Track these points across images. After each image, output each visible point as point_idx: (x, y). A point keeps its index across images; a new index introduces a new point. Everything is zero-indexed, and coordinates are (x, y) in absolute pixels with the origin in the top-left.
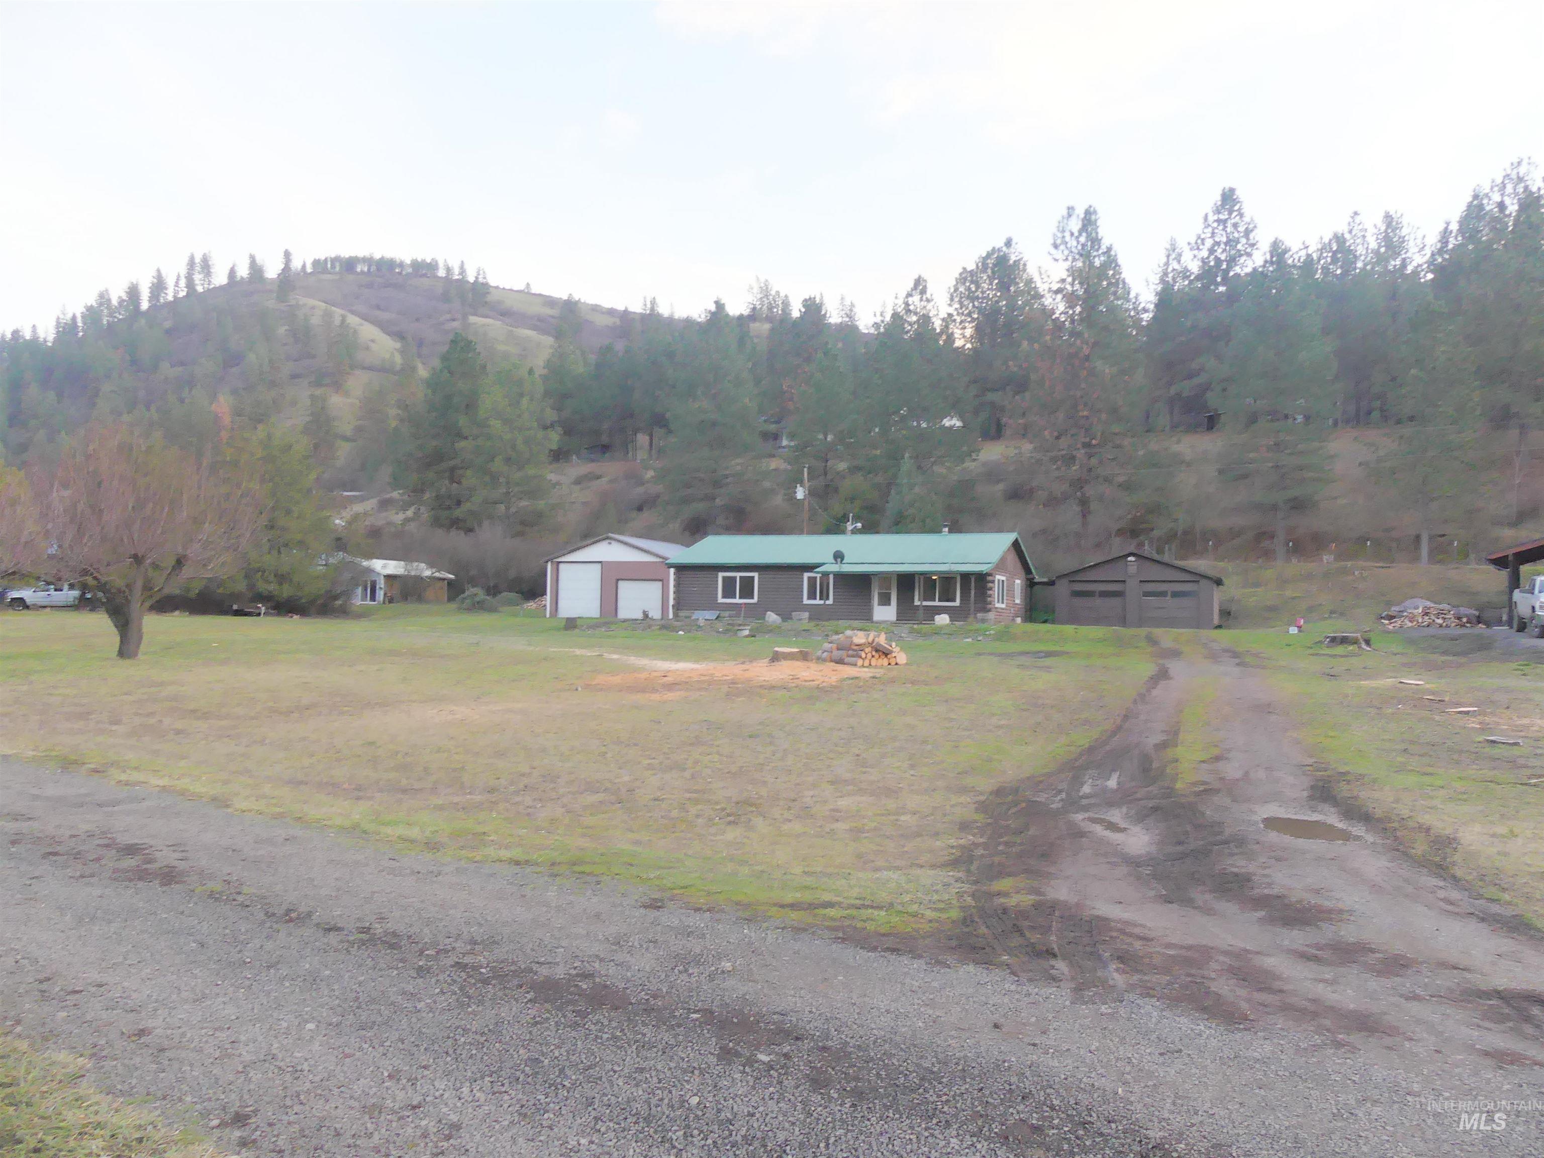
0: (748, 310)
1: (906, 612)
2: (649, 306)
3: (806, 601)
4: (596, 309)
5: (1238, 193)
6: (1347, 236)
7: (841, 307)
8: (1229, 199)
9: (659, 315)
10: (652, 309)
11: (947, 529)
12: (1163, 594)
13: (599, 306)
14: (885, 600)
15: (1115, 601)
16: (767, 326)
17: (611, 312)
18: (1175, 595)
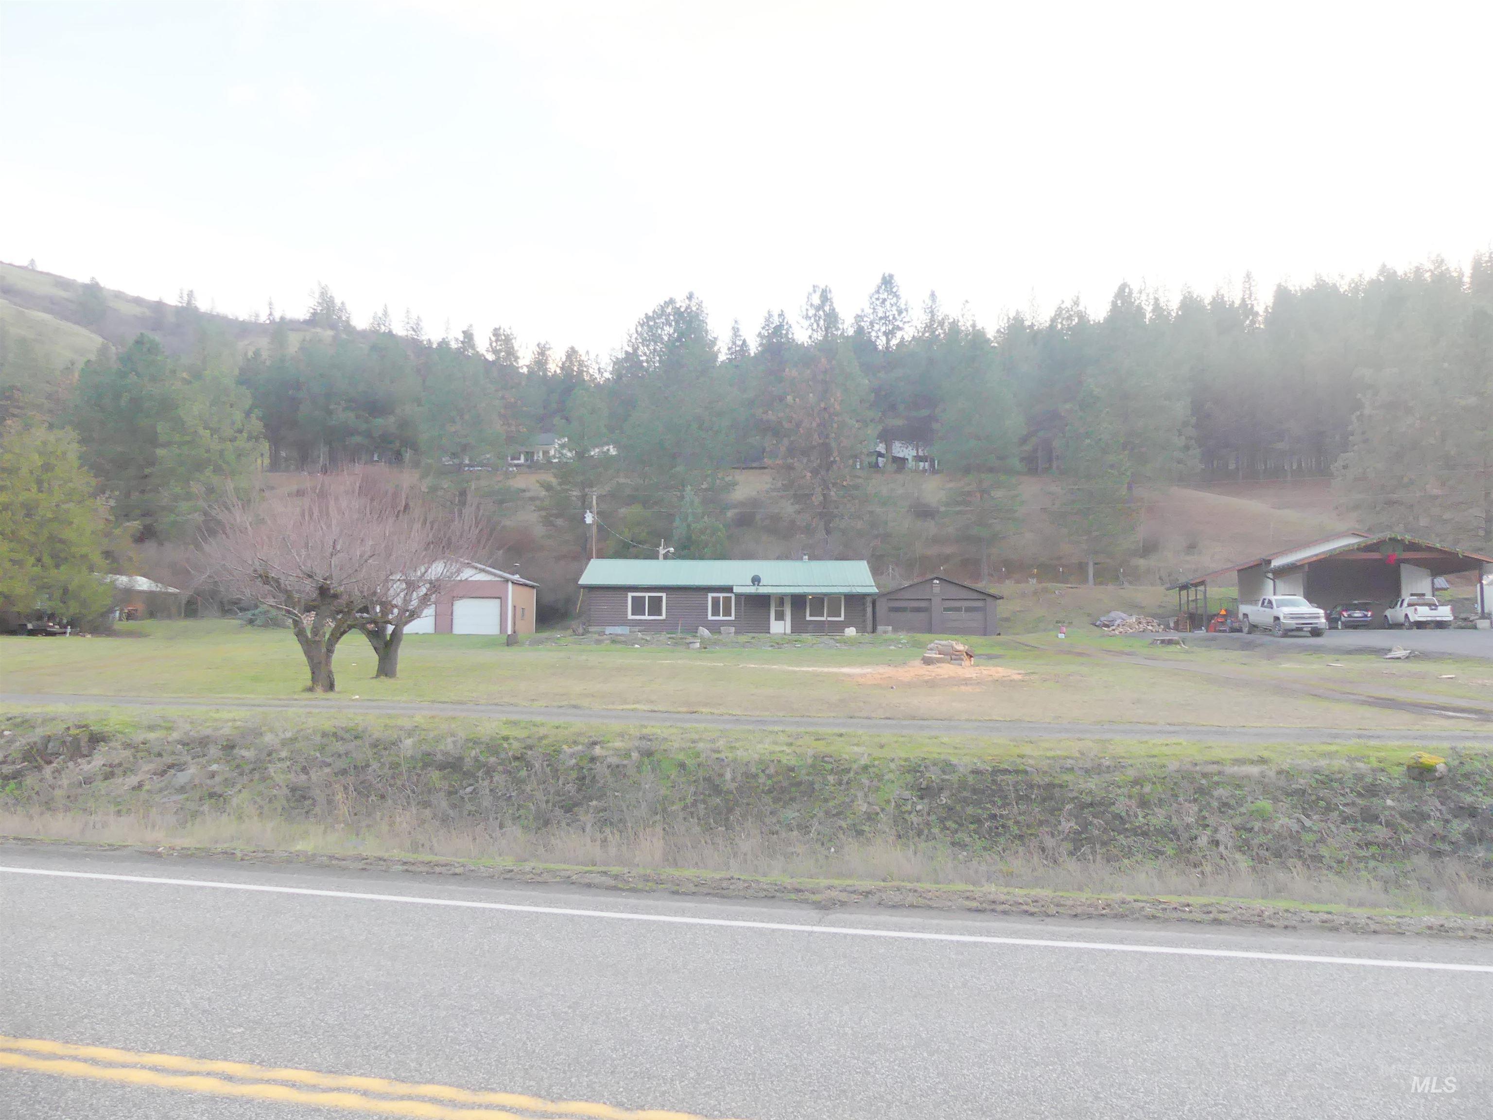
0: (309, 315)
1: (799, 626)
2: (186, 298)
3: (710, 617)
4: (118, 296)
5: (895, 278)
6: (961, 319)
7: (406, 320)
8: (887, 282)
9: (196, 309)
10: (189, 303)
11: (807, 557)
12: (958, 609)
13: (123, 293)
14: (780, 617)
15: (922, 615)
16: (330, 333)
17: (138, 301)
18: (968, 610)
